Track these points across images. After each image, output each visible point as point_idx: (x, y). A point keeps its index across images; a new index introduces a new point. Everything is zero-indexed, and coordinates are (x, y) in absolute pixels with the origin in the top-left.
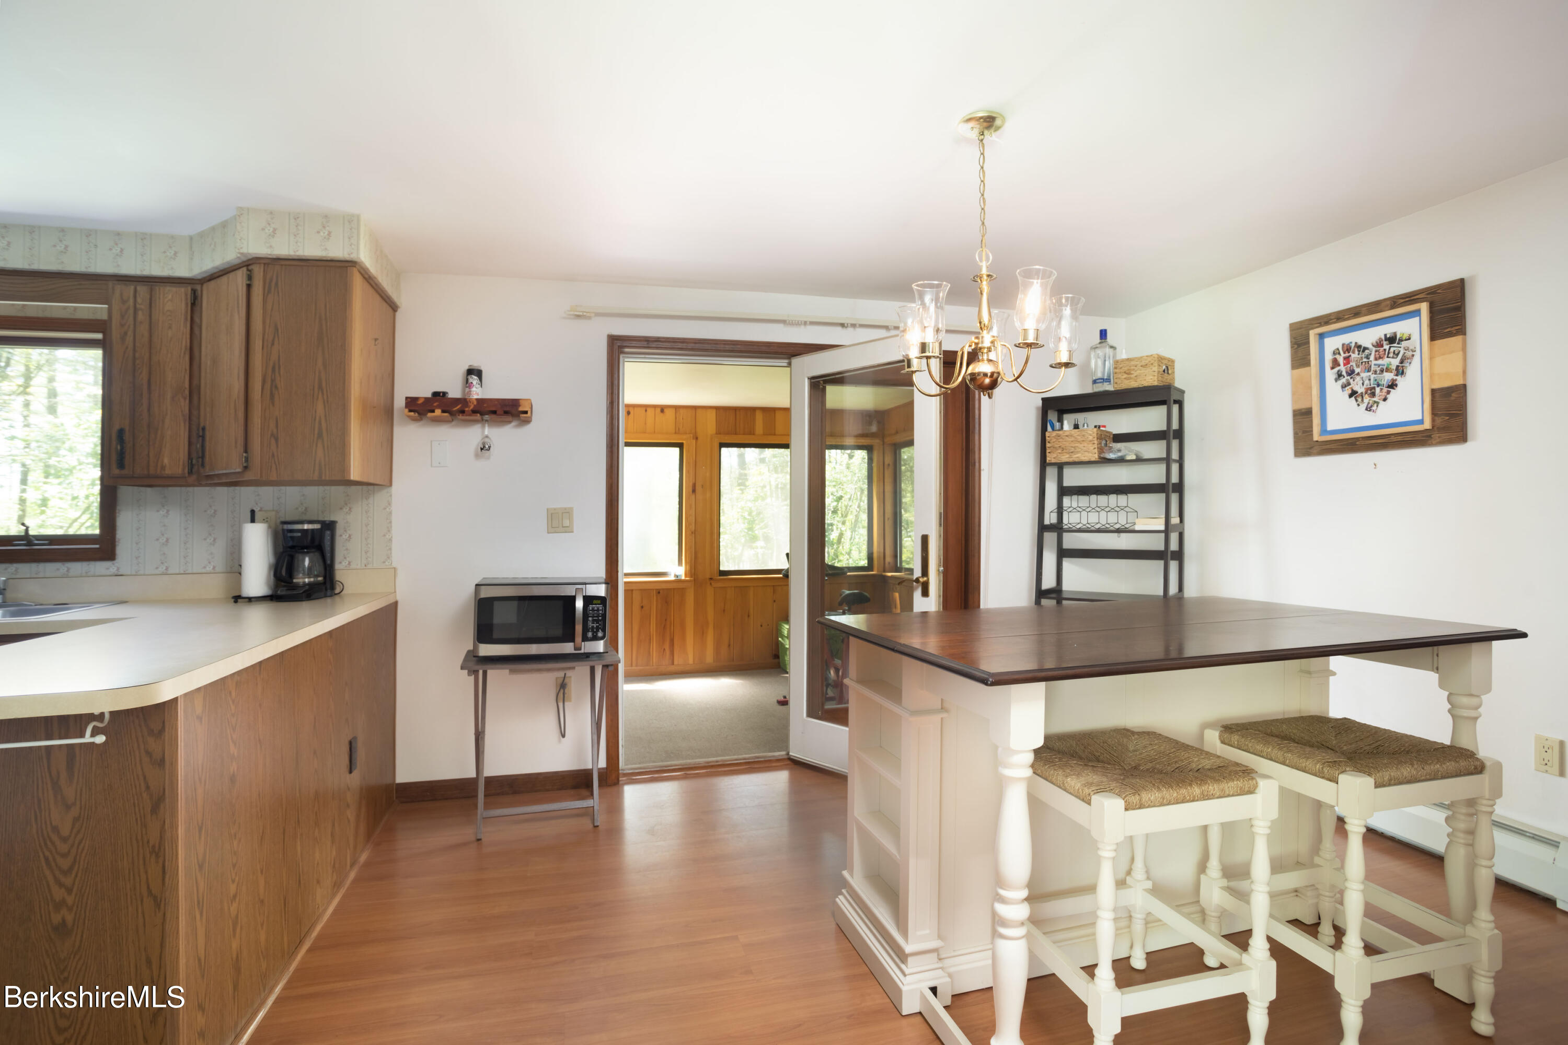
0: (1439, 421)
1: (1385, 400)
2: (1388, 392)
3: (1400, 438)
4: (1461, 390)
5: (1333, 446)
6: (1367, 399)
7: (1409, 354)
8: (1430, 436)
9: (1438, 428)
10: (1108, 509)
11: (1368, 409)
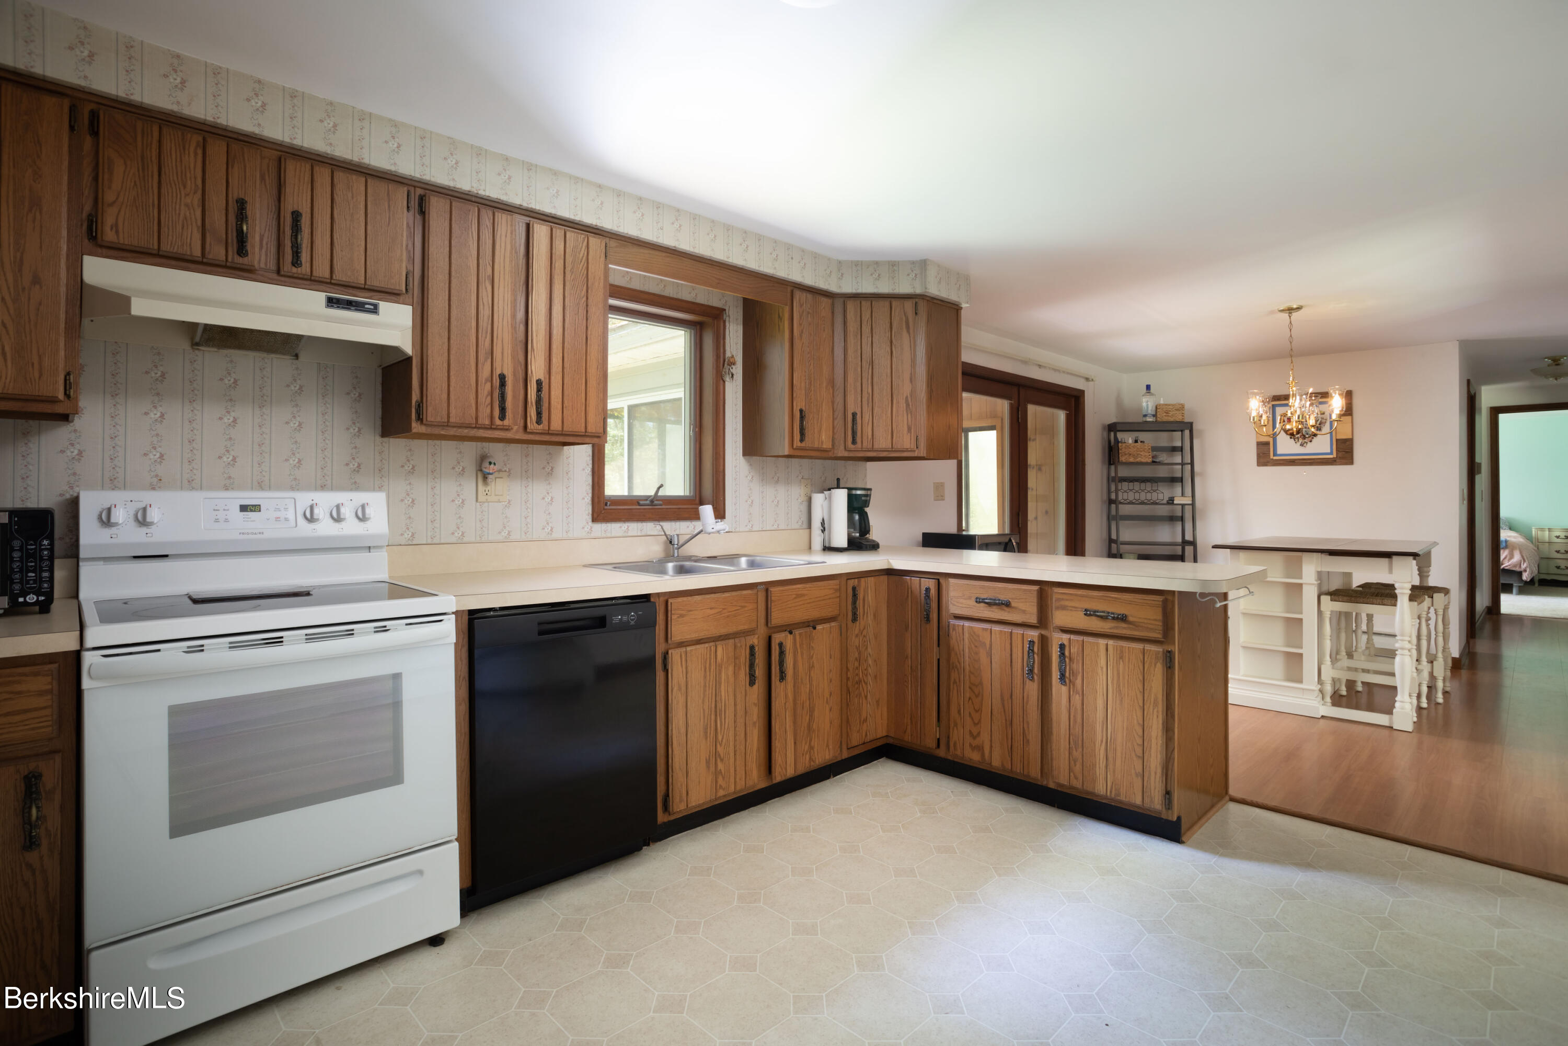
0: (1340, 454)
1: (1311, 441)
2: (1313, 438)
3: (1319, 461)
4: (1350, 441)
5: (1281, 462)
6: (1301, 440)
7: (1324, 421)
8: (1335, 461)
9: (1340, 458)
10: (1146, 491)
11: (1302, 445)
